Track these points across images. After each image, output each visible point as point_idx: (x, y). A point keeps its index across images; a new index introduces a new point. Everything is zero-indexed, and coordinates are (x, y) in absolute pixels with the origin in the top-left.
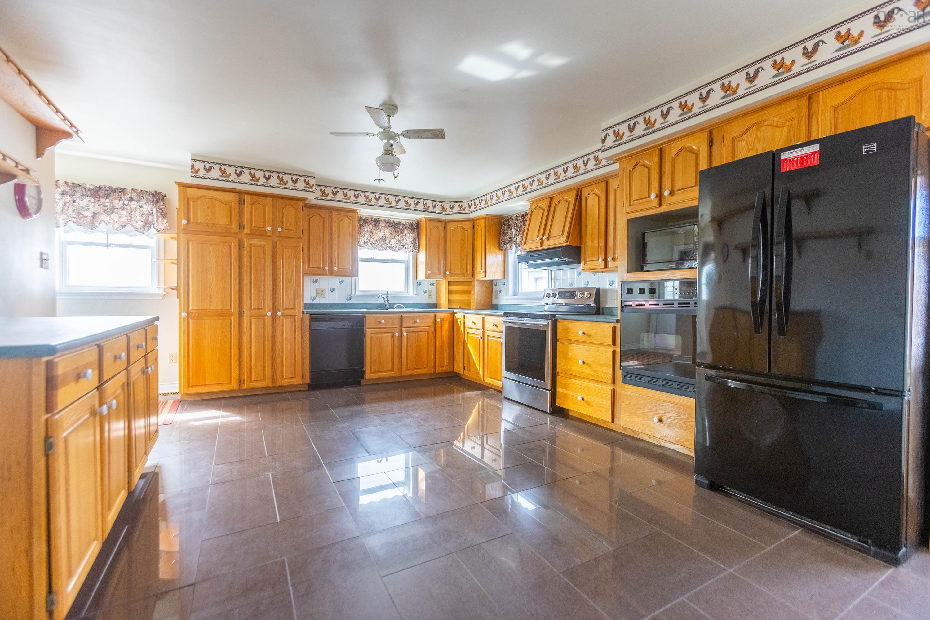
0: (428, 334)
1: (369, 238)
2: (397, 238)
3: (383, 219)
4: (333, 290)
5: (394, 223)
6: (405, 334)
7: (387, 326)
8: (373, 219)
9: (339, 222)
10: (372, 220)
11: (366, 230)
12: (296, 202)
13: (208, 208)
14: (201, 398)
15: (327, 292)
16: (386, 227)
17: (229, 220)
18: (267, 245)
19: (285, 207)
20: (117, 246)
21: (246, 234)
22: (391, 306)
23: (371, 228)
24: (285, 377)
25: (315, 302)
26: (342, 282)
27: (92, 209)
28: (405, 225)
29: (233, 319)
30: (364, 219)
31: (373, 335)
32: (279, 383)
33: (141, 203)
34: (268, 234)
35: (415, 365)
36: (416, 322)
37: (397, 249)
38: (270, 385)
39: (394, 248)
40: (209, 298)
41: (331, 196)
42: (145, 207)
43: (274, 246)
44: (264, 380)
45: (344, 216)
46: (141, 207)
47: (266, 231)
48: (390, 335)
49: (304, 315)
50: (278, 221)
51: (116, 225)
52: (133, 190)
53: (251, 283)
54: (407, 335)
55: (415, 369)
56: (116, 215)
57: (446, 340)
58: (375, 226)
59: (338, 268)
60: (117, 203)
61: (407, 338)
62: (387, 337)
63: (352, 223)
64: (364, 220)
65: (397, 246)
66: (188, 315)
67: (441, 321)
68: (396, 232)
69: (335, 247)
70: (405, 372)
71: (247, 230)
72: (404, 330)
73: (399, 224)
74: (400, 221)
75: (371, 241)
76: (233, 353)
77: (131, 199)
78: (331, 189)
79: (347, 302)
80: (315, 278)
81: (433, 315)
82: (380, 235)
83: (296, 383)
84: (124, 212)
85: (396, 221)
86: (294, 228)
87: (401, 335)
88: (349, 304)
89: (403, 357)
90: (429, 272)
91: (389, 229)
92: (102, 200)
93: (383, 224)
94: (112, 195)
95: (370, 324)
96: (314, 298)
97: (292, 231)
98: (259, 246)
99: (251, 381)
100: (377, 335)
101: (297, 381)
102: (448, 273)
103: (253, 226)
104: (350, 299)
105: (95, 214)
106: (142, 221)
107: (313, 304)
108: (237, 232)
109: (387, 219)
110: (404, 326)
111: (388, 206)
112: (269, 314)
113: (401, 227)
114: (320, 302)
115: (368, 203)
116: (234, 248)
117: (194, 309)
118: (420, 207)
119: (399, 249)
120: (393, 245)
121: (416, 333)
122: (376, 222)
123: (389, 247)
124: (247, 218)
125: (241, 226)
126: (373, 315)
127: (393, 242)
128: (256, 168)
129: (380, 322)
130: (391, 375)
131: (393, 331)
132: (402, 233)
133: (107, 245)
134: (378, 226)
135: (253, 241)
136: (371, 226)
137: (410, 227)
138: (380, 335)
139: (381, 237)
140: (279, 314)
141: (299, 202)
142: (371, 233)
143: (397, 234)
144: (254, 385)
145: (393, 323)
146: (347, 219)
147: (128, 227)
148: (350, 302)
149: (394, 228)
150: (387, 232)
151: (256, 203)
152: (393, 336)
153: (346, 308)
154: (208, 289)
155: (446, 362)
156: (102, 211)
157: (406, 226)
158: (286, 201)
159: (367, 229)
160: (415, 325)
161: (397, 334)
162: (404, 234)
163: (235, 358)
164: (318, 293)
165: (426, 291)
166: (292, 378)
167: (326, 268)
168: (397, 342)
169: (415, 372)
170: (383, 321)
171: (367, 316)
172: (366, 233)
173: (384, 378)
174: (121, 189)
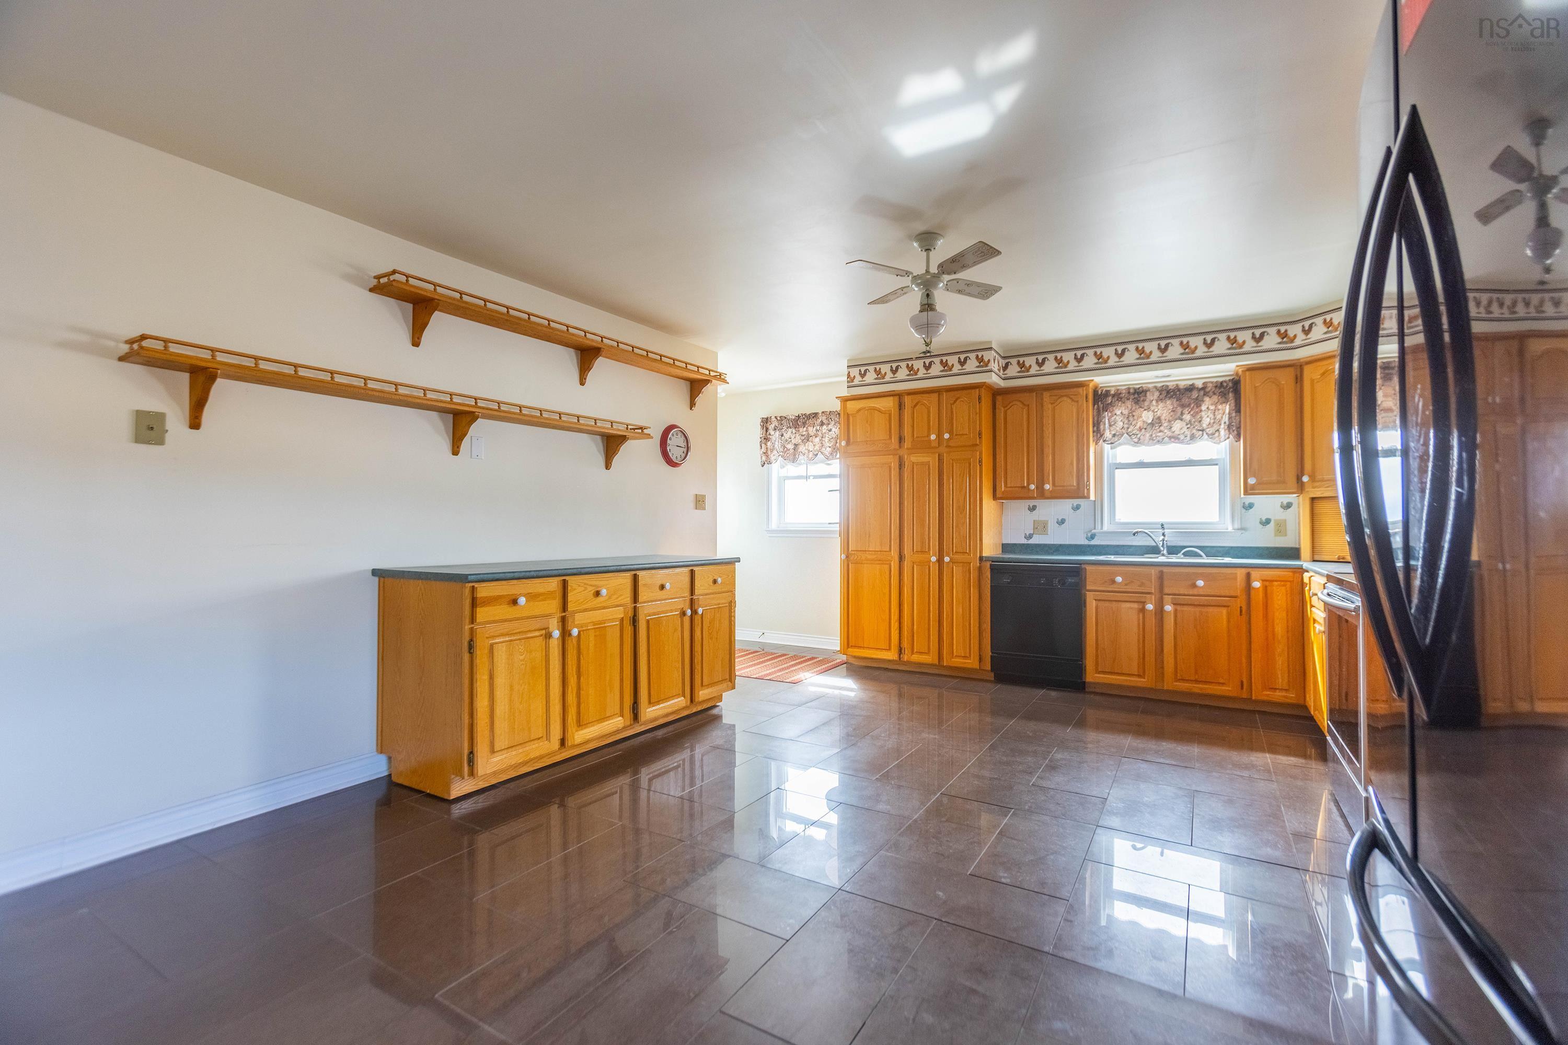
0: (1229, 614)
1: (1126, 426)
2: (1187, 417)
3: (1150, 386)
4: (1062, 522)
5: (1179, 390)
6: (1168, 608)
7: (1129, 589)
8: (1132, 391)
9: (1054, 409)
10: (1129, 393)
11: (1118, 412)
12: (970, 391)
13: (867, 422)
14: (864, 664)
15: (1052, 525)
16: (1159, 400)
17: (888, 433)
18: (932, 460)
19: (955, 402)
20: (815, 477)
21: (907, 449)
22: (1173, 550)
23: (1130, 406)
24: (955, 654)
25: (1031, 541)
26: (1077, 508)
27: (793, 441)
28: (1203, 388)
29: (892, 564)
30: (1112, 392)
31: (1100, 604)
32: (947, 660)
33: (830, 427)
34: (933, 444)
35: (1196, 673)
36: (1194, 586)
37: (1188, 438)
38: (936, 662)
39: (1182, 437)
40: (867, 536)
41: (1034, 369)
42: (834, 430)
43: (940, 460)
44: (928, 653)
45: (1062, 396)
46: (830, 430)
47: (930, 441)
48: (1135, 606)
49: (983, 563)
50: (946, 423)
51: (811, 455)
52: (823, 412)
53: (913, 517)
54: (1176, 611)
55: (1197, 681)
56: (811, 443)
57: (1280, 629)
58: (1137, 402)
59: (1054, 484)
60: (812, 430)
61: (1176, 616)
62: (1128, 611)
63: (1078, 405)
64: (1113, 396)
65: (1188, 433)
66: (847, 557)
67: (1265, 588)
68: (1183, 406)
69: (1048, 451)
70: (1170, 684)
71: (907, 444)
72: (1167, 598)
73: (1191, 389)
74: (1190, 382)
75: (1129, 430)
76: (892, 611)
77: (822, 424)
78: (1034, 358)
79: (1086, 542)
80: (1032, 503)
81: (1241, 573)
82: (1147, 417)
83: (969, 666)
84: (817, 440)
85: (1182, 384)
86: (966, 431)
87: (1160, 611)
88: (1089, 546)
89: (1165, 651)
90: (1252, 481)
91: (1169, 402)
92: (801, 430)
93: (1152, 397)
94: (807, 422)
95: (1093, 583)
96: (1030, 536)
97: (965, 436)
98: (923, 464)
99: (913, 653)
100: (1107, 604)
101: (972, 663)
102: (1305, 479)
103: (915, 436)
104: (1093, 537)
105: (796, 445)
106: (830, 447)
107: (1028, 544)
108: (897, 447)
109: (1159, 385)
110: (1166, 590)
111: (1144, 360)
112: (934, 559)
113: (1195, 394)
114: (1040, 543)
115: (1102, 364)
116: (894, 469)
117: (854, 551)
118: (1222, 346)
119: (1193, 437)
120: (1177, 432)
121: (1198, 609)
122: (1138, 395)
123: (1170, 438)
124: (907, 426)
125: (901, 439)
126: (1101, 568)
127: (1177, 426)
128: (914, 357)
129: (1113, 582)
130: (1139, 685)
131: (1143, 600)
132: (1199, 406)
133: (807, 478)
134: (1144, 401)
135: (914, 459)
136: (1129, 403)
137: (1218, 391)
138: (1114, 605)
139: (1150, 421)
140: (947, 559)
141: (973, 391)
142: (1130, 417)
143: (1186, 411)
144: (916, 658)
145: (1142, 584)
146: (1069, 401)
147: (820, 456)
148: (1093, 542)
149: (1179, 399)
150: (1163, 409)
151: (919, 404)
152: (1143, 610)
153: (1084, 554)
154: (867, 524)
155: (1281, 679)
156: (800, 441)
157: (1207, 390)
158: (956, 392)
159: (1120, 410)
160: (1195, 592)
161: (1150, 607)
162: (1204, 407)
163: (895, 617)
164: (1036, 527)
165: (1267, 522)
166: (965, 657)
167: (1032, 487)
168: (1151, 622)
169: (1197, 688)
170: (1119, 579)
171: (1088, 568)
172: (1119, 419)
173: (1120, 687)
174: (814, 414)
